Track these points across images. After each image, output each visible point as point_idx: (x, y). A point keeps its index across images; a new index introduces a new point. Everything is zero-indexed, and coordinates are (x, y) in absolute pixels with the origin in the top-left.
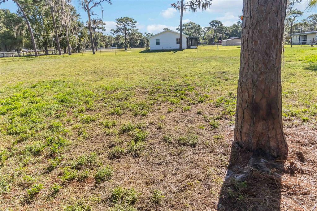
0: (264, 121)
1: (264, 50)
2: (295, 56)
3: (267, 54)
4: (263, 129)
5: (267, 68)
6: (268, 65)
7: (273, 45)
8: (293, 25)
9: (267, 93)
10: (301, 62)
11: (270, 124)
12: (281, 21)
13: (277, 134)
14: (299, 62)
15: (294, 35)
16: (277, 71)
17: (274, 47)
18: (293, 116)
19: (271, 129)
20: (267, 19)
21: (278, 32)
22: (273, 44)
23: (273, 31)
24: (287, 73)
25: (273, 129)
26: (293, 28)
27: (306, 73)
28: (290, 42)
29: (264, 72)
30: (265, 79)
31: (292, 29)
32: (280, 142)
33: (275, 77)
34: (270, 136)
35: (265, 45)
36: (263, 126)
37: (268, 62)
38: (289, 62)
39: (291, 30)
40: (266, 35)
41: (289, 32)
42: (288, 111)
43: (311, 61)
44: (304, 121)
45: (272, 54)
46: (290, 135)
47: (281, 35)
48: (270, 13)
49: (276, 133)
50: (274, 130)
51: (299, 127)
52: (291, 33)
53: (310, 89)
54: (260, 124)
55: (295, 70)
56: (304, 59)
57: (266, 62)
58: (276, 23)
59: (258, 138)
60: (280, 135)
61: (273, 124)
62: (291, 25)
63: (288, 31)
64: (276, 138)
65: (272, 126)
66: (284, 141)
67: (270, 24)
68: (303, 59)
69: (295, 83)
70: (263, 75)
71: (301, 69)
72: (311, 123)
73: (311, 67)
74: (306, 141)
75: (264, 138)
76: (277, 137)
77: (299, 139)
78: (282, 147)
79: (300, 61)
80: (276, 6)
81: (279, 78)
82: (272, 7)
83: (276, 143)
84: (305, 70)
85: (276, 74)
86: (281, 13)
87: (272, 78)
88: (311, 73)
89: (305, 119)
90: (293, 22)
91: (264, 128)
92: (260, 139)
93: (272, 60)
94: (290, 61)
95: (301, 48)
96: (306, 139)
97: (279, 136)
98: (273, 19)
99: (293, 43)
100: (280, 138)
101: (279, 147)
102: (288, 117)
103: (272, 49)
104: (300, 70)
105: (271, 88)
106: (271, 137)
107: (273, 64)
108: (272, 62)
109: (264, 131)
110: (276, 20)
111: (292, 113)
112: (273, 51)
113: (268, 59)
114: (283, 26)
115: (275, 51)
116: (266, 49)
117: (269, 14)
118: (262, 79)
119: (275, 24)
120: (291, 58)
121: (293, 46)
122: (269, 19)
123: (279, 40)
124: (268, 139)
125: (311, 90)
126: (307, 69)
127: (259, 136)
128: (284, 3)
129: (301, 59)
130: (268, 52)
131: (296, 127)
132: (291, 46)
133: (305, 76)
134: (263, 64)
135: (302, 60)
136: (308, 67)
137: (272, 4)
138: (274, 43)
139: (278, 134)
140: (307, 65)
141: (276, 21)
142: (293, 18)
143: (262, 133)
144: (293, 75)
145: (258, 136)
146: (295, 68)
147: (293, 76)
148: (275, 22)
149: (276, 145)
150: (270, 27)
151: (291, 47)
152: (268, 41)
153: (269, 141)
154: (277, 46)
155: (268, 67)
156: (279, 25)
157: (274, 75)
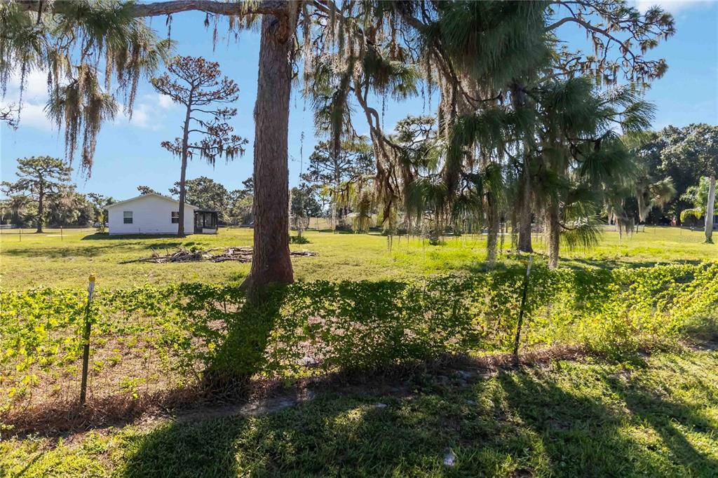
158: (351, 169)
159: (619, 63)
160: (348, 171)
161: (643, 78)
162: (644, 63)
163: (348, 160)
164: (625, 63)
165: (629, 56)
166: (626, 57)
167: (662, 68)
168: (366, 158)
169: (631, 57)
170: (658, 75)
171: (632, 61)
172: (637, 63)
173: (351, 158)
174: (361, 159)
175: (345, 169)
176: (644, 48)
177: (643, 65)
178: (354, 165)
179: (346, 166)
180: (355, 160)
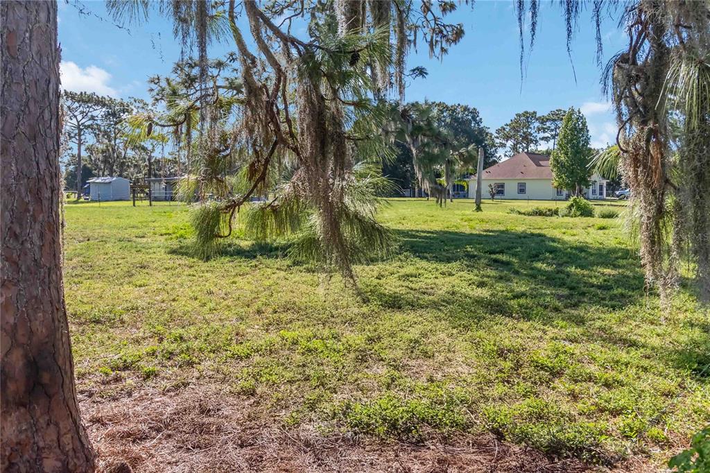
0: (23, 410)
1: (6, 226)
2: (155, 224)
3: (16, 236)
4: (20, 432)
5: (18, 270)
6: (20, 262)
7: (31, 213)
8: (153, 160)
9: (23, 335)
10: (165, 237)
11: (38, 414)
12: (48, 158)
13: (62, 433)
14: (161, 238)
15: (154, 181)
16: (47, 275)
17: (34, 219)
18: (126, 368)
19: (45, 426)
20: (7, 150)
21: (41, 183)
22: (29, 211)
23: (26, 180)
24: (132, 264)
25: (48, 424)
26: (153, 167)
27: (170, 261)
28: (147, 194)
29: (10, 281)
30: (14, 299)
31: (150, 168)
32: (71, 453)
33: (43, 290)
34: (41, 444)
35: (7, 213)
36: (20, 423)
37: (19, 256)
38: (140, 239)
39: (149, 170)
40: (9, 190)
41: (145, 174)
42: (116, 357)
43: (182, 236)
44: (148, 376)
45: (30, 236)
46: (110, 420)
47: (49, 191)
48: (14, 139)
49: (58, 433)
50: (52, 426)
51: (136, 394)
52: (149, 177)
53: (172, 298)
54: (9, 419)
55: (149, 256)
56: (170, 232)
57: (14, 255)
58: (34, 163)
59: (9, 460)
60: (69, 436)
61: (49, 410)
62: (149, 160)
63: (143, 173)
64: (59, 446)
65: (47, 418)
66: (83, 445)
67: (16, 164)
68: (168, 232)
69: (144, 286)
70: (9, 289)
71: (161, 254)
72: (163, 378)
73: (181, 248)
74: (144, 427)
75: (26, 456)
76: (61, 444)
77: (131, 426)
78: (78, 463)
79: (162, 235)
80: (30, 125)
81: (54, 292)
82: (18, 124)
83: (60, 460)
84: (169, 256)
85: (45, 282)
86: (45, 140)
87: (35, 293)
88: (180, 262)
89: (150, 371)
90: (152, 155)
91: (24, 428)
92: (13, 461)
93: (29, 249)
94: (143, 237)
95: (168, 209)
96: (144, 421)
97: (66, 439)
98: (24, 152)
99: (155, 197)
100: (70, 442)
101: (67, 467)
102: (113, 374)
103: (29, 224)
104: (158, 256)
105: (33, 318)
106: (44, 448)
107: (36, 260)
108: (30, 255)
109: (23, 437)
110: (33, 154)
111: (125, 361)
112: (31, 228)
113: (19, 246)
114: (53, 170)
115: (37, 227)
116: (12, 222)
117: (13, 141)
118: (6, 298)
119: (30, 166)
120: (145, 230)
121: (153, 203)
122: (12, 151)
123: (46, 203)
124: (37, 455)
125: (174, 300)
126: (173, 252)
127: (11, 454)
128: (51, 119)
129: (164, 231)
130: (18, 231)
131: (130, 395)
132: (149, 204)
133: (167, 269)
134: (7, 261)
135: (166, 234)
136: (175, 247)
137: (19, 119)
138: (31, 209)
139: (65, 434)
140: (175, 244)
141: (33, 158)
142: (150, 148)
143: (19, 443)
144: (143, 267)
145: (7, 454)
146: (151, 251)
147: (145, 271)
148: (31, 160)
149: (59, 464)
150: (18, 170)
151: (151, 205)
152: (15, 205)
153: (41, 459)
154: (41, 216)
155: (20, 268)
156: (43, 166)
157: (41, 286)
158: (95, 126)
159: (419, 23)
160: (92, 129)
161: (441, 42)
162: (444, 26)
163: (92, 116)
164: (425, 24)
165: (430, 16)
166: (427, 17)
167: (459, 33)
168: (114, 115)
169: (433, 18)
170: (455, 41)
171: (432, 23)
172: (437, 25)
173: (95, 113)
174: (108, 115)
175: (89, 126)
176: (444, 10)
177: (443, 28)
178: (99, 122)
179: (90, 123)
180: (100, 116)
